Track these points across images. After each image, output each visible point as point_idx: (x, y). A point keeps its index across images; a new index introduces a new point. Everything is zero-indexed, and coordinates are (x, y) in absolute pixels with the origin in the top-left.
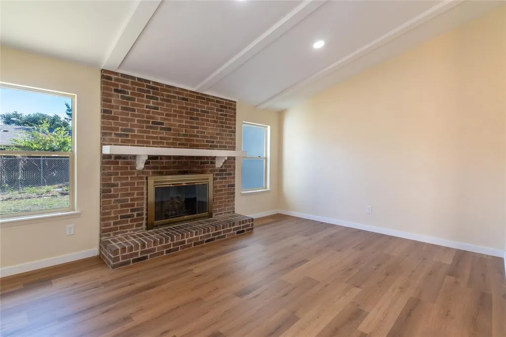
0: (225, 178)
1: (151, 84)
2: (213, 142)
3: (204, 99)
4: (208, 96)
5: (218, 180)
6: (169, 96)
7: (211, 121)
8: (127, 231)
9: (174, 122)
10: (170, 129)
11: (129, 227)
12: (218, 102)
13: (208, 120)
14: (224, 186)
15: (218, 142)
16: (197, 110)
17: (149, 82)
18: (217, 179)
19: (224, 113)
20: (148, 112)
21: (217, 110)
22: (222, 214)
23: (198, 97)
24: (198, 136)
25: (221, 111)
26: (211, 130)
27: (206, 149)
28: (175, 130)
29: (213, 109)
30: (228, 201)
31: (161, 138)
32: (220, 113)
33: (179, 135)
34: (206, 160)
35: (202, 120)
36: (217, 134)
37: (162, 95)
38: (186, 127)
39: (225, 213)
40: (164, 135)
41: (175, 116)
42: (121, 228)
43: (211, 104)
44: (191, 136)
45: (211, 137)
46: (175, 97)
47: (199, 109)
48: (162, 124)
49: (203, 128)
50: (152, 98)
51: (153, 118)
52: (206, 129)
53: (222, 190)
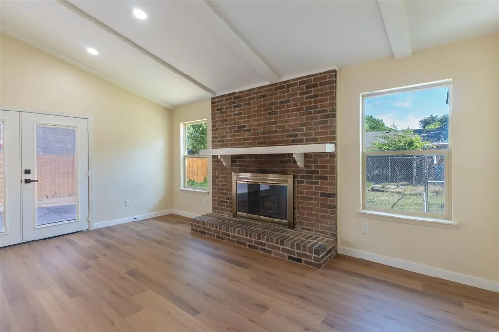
0: (317, 183)
1: (237, 95)
2: (297, 135)
3: (283, 87)
4: (289, 81)
5: (305, 185)
6: (249, 99)
7: (293, 111)
8: (224, 213)
9: (253, 123)
10: (250, 130)
11: (225, 210)
12: (301, 83)
13: (288, 111)
14: (315, 194)
15: (304, 135)
16: (275, 103)
17: (234, 94)
18: (302, 182)
19: (313, 94)
20: (235, 119)
21: (301, 94)
22: (312, 230)
23: (276, 89)
24: (276, 132)
25: (307, 93)
26: (292, 121)
27: (287, 145)
28: (254, 130)
29: (296, 94)
30: (322, 217)
31: (244, 139)
32: (305, 96)
33: (258, 134)
34: (287, 158)
35: (282, 112)
36: (302, 125)
37: (244, 100)
38: (264, 124)
39: (316, 231)
40: (246, 136)
41: (254, 116)
42: (222, 209)
43: (293, 90)
44: (270, 133)
45: (293, 130)
46: (254, 98)
47: (278, 101)
48: (244, 126)
49: (282, 122)
50: (237, 106)
51: (238, 123)
52: (286, 121)
53: (311, 199)
